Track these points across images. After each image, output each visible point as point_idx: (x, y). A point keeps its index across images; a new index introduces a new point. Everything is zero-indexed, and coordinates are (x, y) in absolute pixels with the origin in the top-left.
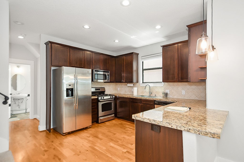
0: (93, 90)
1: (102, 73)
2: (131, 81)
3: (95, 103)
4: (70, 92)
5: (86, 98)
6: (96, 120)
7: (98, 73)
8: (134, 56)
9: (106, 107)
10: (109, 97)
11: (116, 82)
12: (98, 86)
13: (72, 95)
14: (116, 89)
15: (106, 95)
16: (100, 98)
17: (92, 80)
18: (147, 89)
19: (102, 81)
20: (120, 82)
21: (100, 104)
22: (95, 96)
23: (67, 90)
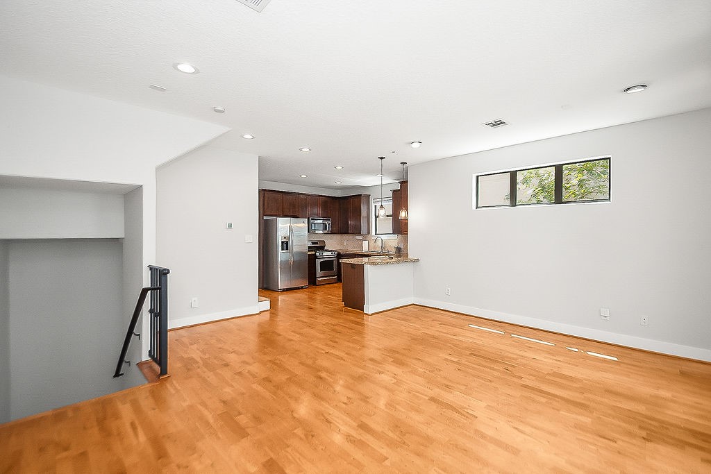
0: (310, 244)
1: (321, 221)
2: (359, 233)
3: (312, 259)
4: (286, 245)
5: (302, 253)
6: (312, 281)
7: (316, 222)
8: (363, 200)
9: (326, 265)
10: (330, 253)
11: (341, 233)
12: (316, 239)
13: (287, 249)
14: (342, 244)
15: (327, 251)
16: (317, 254)
17: (309, 232)
18: (379, 243)
19: (321, 232)
20: (347, 233)
21: (318, 262)
22: (312, 251)
23: (282, 242)
